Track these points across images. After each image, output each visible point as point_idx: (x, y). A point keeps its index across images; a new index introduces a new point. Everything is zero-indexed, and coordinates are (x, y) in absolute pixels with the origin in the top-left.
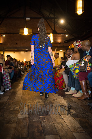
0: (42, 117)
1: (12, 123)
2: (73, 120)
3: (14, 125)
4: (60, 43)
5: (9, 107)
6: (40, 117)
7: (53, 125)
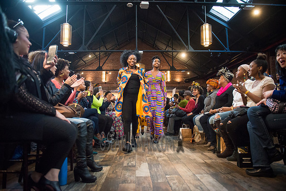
0: (169, 176)
1: (130, 183)
2: (215, 182)
3: (132, 186)
4: (179, 83)
5: (121, 161)
6: (167, 176)
7: (188, 189)
